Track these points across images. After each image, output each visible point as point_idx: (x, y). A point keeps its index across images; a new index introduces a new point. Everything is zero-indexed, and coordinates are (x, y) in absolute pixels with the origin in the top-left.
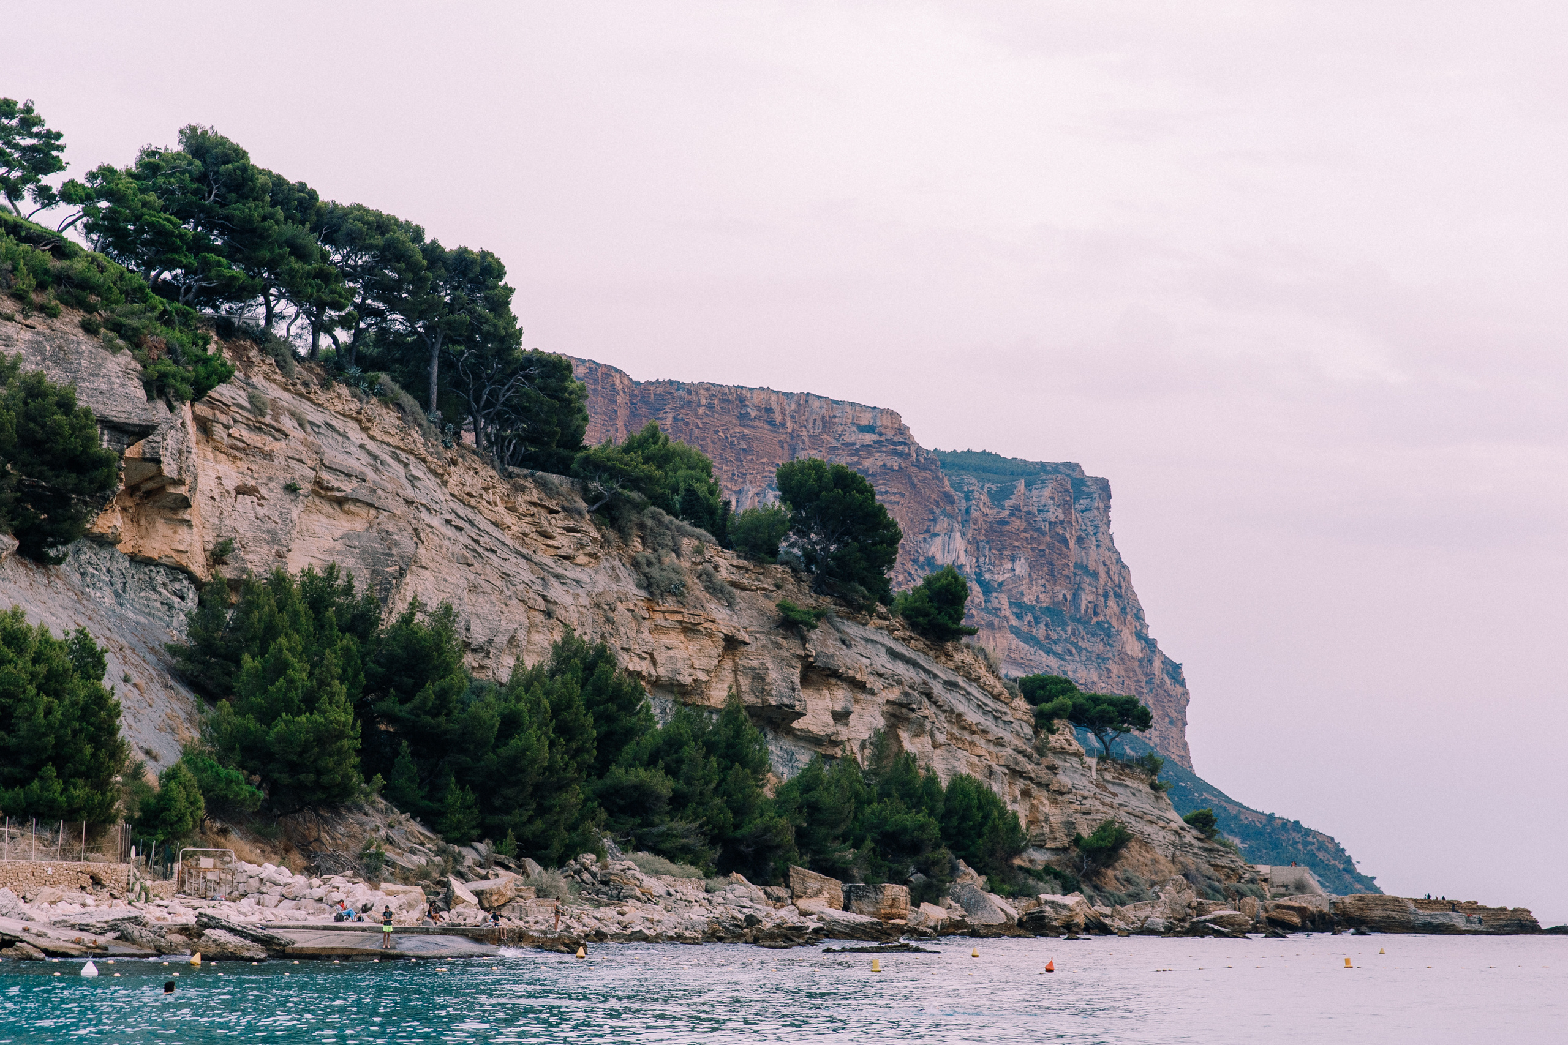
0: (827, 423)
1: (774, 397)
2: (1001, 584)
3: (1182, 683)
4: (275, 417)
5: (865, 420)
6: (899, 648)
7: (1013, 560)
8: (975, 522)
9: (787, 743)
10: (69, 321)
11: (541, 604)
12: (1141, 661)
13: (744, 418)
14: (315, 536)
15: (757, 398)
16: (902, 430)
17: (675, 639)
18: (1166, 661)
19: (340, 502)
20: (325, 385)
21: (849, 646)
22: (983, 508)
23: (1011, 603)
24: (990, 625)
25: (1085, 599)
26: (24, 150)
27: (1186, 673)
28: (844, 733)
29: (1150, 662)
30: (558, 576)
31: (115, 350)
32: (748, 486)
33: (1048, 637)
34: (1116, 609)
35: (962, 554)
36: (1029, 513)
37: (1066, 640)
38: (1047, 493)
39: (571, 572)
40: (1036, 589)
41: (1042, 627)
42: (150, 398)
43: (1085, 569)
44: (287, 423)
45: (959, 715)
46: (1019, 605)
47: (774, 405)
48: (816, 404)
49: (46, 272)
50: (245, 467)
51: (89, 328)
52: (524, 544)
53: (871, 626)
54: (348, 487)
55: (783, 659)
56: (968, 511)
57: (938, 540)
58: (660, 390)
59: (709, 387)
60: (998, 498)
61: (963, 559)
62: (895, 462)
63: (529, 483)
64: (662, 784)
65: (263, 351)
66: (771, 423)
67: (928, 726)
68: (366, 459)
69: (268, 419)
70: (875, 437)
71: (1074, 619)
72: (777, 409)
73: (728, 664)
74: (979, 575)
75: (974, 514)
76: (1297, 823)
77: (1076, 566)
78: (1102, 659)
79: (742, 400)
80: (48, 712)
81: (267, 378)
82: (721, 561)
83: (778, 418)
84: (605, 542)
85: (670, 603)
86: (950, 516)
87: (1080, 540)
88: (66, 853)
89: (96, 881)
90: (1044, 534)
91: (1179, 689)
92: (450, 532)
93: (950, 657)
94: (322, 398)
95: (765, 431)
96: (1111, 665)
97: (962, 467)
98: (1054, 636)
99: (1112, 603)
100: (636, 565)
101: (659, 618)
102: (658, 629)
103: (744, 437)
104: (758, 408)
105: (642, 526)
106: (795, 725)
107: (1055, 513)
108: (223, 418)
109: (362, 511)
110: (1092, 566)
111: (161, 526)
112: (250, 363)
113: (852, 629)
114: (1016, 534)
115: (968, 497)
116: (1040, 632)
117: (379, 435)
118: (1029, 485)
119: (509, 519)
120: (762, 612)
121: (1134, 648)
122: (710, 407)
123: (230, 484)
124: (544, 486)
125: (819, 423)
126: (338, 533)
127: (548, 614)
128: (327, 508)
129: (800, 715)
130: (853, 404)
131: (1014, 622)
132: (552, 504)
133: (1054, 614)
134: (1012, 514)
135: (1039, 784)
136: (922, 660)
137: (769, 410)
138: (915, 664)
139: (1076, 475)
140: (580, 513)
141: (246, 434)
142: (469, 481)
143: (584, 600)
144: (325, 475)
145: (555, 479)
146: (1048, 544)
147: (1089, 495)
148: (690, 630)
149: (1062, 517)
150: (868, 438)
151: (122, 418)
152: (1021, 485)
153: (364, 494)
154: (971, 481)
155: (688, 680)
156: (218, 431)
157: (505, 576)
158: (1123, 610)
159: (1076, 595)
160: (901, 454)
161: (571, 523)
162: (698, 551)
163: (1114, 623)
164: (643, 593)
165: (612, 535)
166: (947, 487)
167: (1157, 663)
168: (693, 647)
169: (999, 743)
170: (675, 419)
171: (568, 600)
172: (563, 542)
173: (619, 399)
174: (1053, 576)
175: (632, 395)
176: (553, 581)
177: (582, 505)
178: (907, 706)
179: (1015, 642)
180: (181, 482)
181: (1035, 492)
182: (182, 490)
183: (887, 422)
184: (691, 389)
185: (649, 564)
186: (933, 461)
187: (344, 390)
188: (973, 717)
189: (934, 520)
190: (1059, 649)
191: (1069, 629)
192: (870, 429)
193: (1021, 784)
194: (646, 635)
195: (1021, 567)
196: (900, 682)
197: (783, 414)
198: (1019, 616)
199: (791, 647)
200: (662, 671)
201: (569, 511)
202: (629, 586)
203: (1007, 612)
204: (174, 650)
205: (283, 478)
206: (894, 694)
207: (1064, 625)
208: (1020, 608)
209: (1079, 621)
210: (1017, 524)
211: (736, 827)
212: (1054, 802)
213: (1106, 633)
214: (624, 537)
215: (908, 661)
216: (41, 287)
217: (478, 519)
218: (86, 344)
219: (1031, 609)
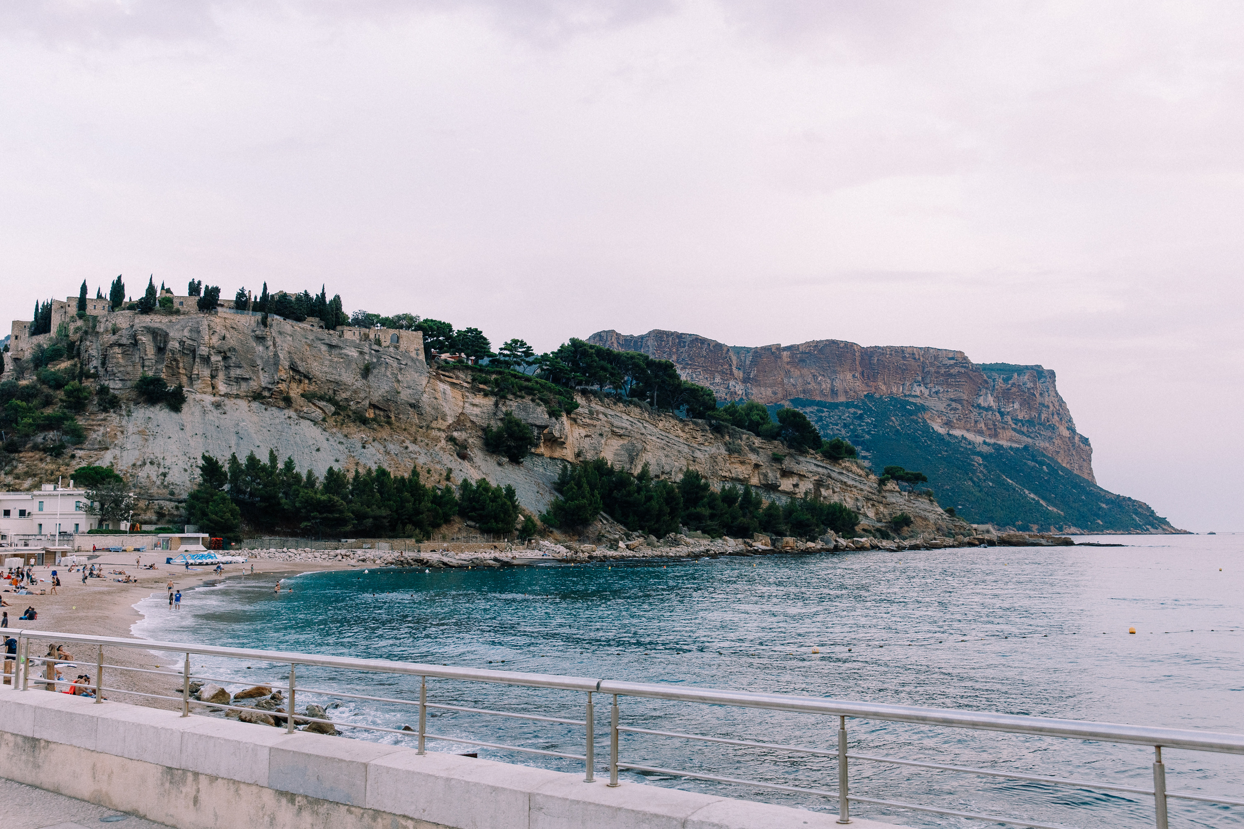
0: (936, 358)
1: (915, 349)
2: (1008, 412)
3: (1089, 445)
4: (597, 415)
5: (951, 355)
6: (819, 463)
7: (1013, 403)
8: (997, 389)
9: (778, 494)
10: (528, 400)
11: (692, 458)
12: (1069, 438)
13: (904, 358)
14: (612, 446)
15: (909, 350)
16: (965, 358)
17: (737, 465)
18: (1081, 437)
19: (620, 436)
20: (615, 404)
21: (799, 464)
22: (1000, 384)
23: (1012, 419)
24: (1003, 428)
25: (1043, 416)
26: (522, 352)
27: (1091, 441)
28: (797, 490)
29: (1074, 438)
30: (699, 449)
31: (539, 405)
32: (906, 382)
33: (1028, 431)
34: (1058, 419)
35: (992, 402)
36: (1019, 385)
37: (1036, 432)
38: (1026, 377)
39: (703, 448)
40: (1023, 413)
41: (1025, 427)
42: (550, 417)
43: (1043, 405)
44: (601, 416)
45: (845, 483)
46: (1016, 420)
47: (915, 352)
48: (931, 351)
49: (522, 387)
50: (587, 429)
51: (533, 400)
52: (687, 441)
53: (808, 457)
54: (622, 432)
55: (773, 470)
56: (994, 386)
57: (982, 398)
58: (872, 349)
59: (890, 347)
60: (1006, 380)
61: (992, 404)
62: (963, 370)
63: (690, 423)
64: (707, 512)
65: (595, 397)
66: (915, 359)
67: (831, 487)
68: (628, 423)
69: (595, 416)
70: (955, 361)
71: (1039, 424)
72: (916, 353)
73: (756, 472)
74: (999, 409)
75: (996, 387)
76: (1129, 498)
77: (1039, 404)
78: (1051, 438)
79: (903, 351)
80: (492, 506)
81: (596, 404)
82: (756, 441)
83: (917, 357)
84: (716, 438)
85: (736, 455)
86: (987, 388)
87: (1041, 394)
88: (487, 541)
89: (495, 547)
90: (1025, 393)
91: (1087, 447)
92: (659, 440)
93: (841, 465)
94: (614, 408)
95: (913, 362)
96: (1054, 440)
97: (992, 370)
98: (1030, 431)
99: (1056, 417)
100: (726, 444)
101: (732, 460)
102: (732, 463)
103: (904, 364)
104: (909, 354)
105: (728, 433)
106: (779, 489)
107: (1030, 385)
108: (580, 417)
109: (627, 438)
110: (1046, 403)
111: (558, 449)
112: (591, 401)
113: (801, 459)
114: (1014, 394)
115: (994, 380)
116: (1025, 429)
117: (633, 416)
118: (1019, 375)
119: (682, 434)
120: (768, 456)
121: (1066, 433)
122: (891, 355)
123: (583, 435)
124: (695, 423)
125: (933, 358)
126: (619, 445)
127: (694, 461)
128: (617, 438)
129: (780, 486)
130: (946, 350)
131: (1014, 426)
132: (698, 429)
133: (1031, 422)
134: (1012, 386)
135: (878, 502)
136: (828, 466)
137: (913, 354)
138: (826, 468)
139: (1040, 369)
140: (707, 431)
141: (588, 420)
142: (667, 424)
143: (707, 456)
144: (615, 429)
145: (700, 421)
146: (1028, 397)
147: (1045, 377)
148: (742, 463)
149: (1032, 386)
150: (952, 362)
151: (540, 424)
152: (1015, 375)
153: (627, 433)
154: (995, 375)
155: (742, 477)
156: (579, 421)
157: (679, 451)
158: (1061, 419)
159: (1039, 415)
160: (965, 367)
161: (703, 434)
162: (748, 439)
163: (1057, 424)
164: (727, 453)
165: (719, 436)
166: (985, 377)
167: (1077, 438)
168: (743, 468)
169: (861, 490)
170: (878, 360)
171: (702, 456)
172: (700, 439)
173: (857, 354)
174: (1030, 408)
175: (862, 352)
176: (697, 451)
177: (708, 428)
178: (821, 481)
179: (1014, 434)
180: (561, 438)
181: (1021, 377)
182: (562, 440)
183: (959, 355)
184: (883, 348)
185: (730, 444)
186: (979, 369)
187: (621, 405)
188: (850, 482)
189: (980, 390)
190: (1032, 435)
191: (1037, 428)
192: (952, 358)
193: (871, 502)
194: (728, 465)
195: (1017, 406)
196: (819, 474)
197: (919, 355)
198: (1016, 424)
199: (776, 466)
200: (733, 475)
201: (703, 430)
202: (723, 451)
203: (1010, 422)
204: (554, 483)
205: (599, 432)
206: (817, 478)
207: (1034, 426)
208: (1016, 421)
209: (1041, 424)
210: (1014, 389)
211: (732, 522)
212: (885, 507)
213: (1053, 428)
214: (723, 436)
215: (823, 467)
216: (520, 391)
217: (671, 436)
218: (532, 405)
219: (1021, 421)
